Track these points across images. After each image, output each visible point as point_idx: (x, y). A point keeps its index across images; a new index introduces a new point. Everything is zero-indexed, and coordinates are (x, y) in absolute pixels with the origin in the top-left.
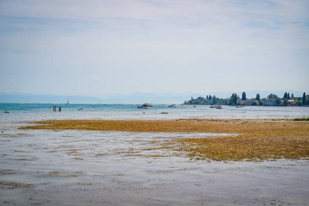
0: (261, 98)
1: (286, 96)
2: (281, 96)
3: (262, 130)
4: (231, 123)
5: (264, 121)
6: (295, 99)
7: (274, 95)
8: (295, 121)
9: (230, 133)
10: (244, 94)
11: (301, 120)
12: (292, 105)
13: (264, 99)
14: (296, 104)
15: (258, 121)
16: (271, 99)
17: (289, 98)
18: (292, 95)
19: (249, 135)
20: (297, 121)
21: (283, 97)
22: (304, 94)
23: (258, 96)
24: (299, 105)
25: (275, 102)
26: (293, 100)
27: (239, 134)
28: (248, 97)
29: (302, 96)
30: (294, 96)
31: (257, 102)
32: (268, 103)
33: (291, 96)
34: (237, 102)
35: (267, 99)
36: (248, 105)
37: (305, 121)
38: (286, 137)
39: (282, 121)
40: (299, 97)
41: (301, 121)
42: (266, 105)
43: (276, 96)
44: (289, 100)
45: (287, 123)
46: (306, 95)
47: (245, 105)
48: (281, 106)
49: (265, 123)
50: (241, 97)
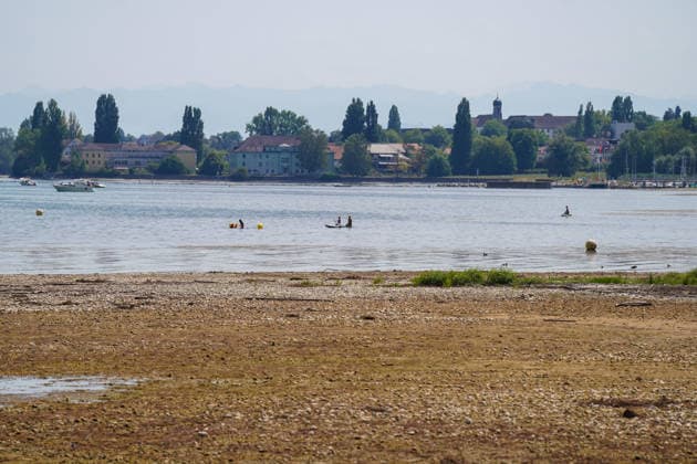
0: (209, 132)
1: (360, 120)
2: (327, 120)
3: (244, 350)
4: (52, 303)
5: (248, 290)
6: (408, 136)
7: (286, 115)
8: (427, 290)
9: (60, 373)
10: (107, 110)
11: (457, 281)
12: (389, 173)
13: (229, 140)
14: (414, 169)
15: (213, 289)
16: (267, 140)
17: (374, 135)
18: (394, 114)
19: (171, 384)
20: (435, 290)
21: (340, 128)
22: (464, 107)
23: (192, 119)
24: (433, 173)
25: (295, 160)
26: (398, 147)
27: (112, 379)
28: (133, 124)
29: (449, 122)
30: (406, 122)
31: (186, 154)
32: (252, 163)
33: (383, 121)
34: (65, 157)
35: (245, 136)
36: (131, 175)
37: (477, 291)
38: (388, 399)
39: (353, 289)
40: (429, 125)
41: (459, 291)
42: (238, 177)
43: (302, 121)
44: (375, 148)
45: (380, 302)
46: (474, 113)
47: (114, 175)
48: (325, 179)
49: (254, 305)
50: (87, 127)
